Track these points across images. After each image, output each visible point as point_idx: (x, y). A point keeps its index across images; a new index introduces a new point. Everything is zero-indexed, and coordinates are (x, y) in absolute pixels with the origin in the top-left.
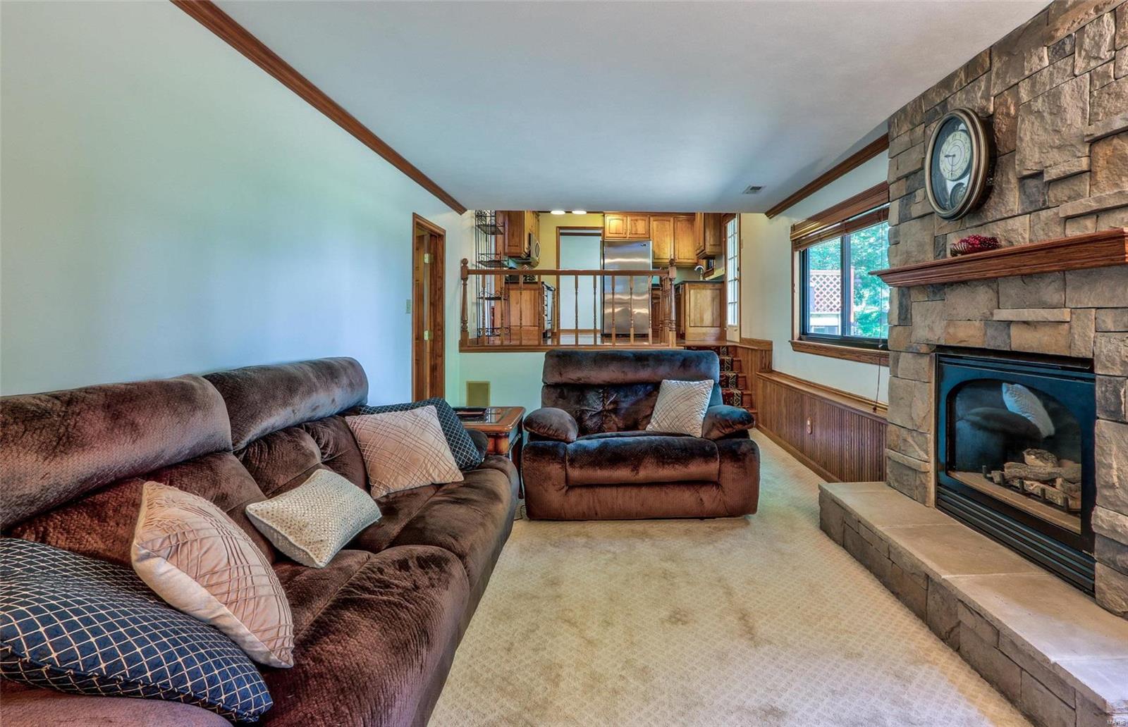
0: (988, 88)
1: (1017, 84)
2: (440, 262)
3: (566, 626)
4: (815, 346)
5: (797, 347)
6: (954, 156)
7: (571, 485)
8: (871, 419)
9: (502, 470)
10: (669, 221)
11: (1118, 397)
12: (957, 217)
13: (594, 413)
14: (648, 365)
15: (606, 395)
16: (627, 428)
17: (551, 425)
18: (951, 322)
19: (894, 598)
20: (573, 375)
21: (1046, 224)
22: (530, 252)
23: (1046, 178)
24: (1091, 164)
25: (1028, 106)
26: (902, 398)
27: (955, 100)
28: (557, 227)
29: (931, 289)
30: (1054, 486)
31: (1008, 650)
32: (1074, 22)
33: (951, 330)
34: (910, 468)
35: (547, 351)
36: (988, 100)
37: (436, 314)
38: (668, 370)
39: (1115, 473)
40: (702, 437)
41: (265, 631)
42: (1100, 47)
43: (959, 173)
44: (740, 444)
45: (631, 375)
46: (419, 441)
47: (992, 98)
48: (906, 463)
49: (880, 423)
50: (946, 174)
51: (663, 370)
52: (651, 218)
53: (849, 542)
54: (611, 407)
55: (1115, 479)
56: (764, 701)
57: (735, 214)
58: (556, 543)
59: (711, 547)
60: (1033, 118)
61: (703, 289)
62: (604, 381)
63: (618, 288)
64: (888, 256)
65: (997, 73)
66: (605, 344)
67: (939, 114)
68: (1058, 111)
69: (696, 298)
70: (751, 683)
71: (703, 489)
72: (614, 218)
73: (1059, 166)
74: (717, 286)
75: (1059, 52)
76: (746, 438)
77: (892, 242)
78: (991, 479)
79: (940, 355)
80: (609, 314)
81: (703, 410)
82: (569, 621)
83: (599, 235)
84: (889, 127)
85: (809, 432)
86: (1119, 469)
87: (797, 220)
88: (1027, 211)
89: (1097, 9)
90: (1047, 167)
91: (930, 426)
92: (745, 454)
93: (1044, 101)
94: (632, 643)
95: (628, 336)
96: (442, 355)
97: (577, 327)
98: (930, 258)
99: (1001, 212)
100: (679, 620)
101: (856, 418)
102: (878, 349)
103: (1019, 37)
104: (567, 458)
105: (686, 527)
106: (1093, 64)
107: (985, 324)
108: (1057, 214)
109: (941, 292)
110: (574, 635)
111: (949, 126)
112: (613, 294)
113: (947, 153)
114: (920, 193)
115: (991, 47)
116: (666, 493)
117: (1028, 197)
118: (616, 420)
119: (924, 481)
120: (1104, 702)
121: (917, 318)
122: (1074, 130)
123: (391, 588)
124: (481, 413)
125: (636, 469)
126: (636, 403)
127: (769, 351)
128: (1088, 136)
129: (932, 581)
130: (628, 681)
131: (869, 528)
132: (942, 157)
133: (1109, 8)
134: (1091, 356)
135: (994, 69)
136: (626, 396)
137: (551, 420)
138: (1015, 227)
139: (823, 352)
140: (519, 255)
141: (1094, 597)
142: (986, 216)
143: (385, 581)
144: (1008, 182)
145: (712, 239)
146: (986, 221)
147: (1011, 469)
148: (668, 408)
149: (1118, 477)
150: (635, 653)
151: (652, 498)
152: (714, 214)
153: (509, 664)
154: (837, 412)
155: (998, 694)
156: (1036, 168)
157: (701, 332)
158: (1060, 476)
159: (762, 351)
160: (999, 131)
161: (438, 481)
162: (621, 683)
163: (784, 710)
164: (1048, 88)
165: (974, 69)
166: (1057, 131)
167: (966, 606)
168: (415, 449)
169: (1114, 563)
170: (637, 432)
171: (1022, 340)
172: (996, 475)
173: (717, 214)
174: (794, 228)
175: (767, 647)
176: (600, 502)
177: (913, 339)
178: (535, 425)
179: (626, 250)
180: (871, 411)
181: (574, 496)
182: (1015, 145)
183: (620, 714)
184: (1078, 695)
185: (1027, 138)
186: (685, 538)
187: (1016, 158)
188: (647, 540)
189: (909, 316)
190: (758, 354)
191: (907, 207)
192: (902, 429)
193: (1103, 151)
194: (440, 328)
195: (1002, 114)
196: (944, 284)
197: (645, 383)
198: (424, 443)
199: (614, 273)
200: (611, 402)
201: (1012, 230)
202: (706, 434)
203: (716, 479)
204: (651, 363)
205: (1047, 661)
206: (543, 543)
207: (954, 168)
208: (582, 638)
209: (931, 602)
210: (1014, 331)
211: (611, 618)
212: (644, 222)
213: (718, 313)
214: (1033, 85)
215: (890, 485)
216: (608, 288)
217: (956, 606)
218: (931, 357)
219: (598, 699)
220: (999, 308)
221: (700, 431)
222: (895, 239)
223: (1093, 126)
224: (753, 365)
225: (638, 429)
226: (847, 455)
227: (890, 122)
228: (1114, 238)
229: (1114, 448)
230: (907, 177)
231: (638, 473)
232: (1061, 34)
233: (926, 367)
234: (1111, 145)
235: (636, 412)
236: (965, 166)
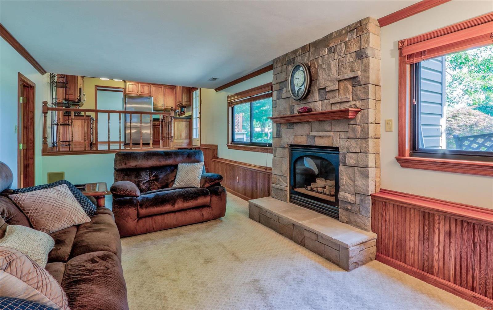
0: (309, 57)
1: (318, 58)
2: (31, 103)
3: (158, 278)
4: (239, 147)
5: (230, 147)
6: (299, 79)
7: (140, 217)
8: (265, 174)
9: (109, 214)
10: (162, 88)
11: (345, 158)
12: (299, 100)
13: (145, 182)
14: (172, 157)
15: (150, 172)
16: (163, 187)
17: (127, 189)
18: (296, 136)
19: (281, 236)
20: (132, 164)
21: (326, 105)
22: (80, 99)
23: (327, 90)
24: (338, 88)
25: (321, 66)
26: (277, 165)
27: (297, 58)
28: (95, 86)
29: (289, 124)
30: (325, 189)
31: (320, 240)
32: (335, 43)
33: (296, 139)
34: (281, 190)
35: (117, 152)
36: (309, 61)
37: (29, 133)
38: (181, 159)
39: (344, 181)
40: (201, 187)
41: (57, 298)
42: (341, 53)
43: (300, 85)
44: (218, 188)
45: (163, 163)
46: (64, 203)
47: (310, 61)
48: (279, 188)
49: (269, 175)
50: (296, 84)
51: (179, 159)
52: (152, 85)
53: (262, 220)
54: (153, 178)
55: (345, 183)
56: (251, 279)
57: (198, 88)
58: (135, 246)
59: (210, 233)
60: (322, 70)
61: (181, 121)
62: (150, 166)
63: (133, 120)
64: (273, 111)
65: (312, 53)
66: (127, 148)
67: (292, 62)
68: (330, 70)
69: (178, 126)
70: (245, 275)
71: (203, 209)
72: (131, 83)
73: (331, 87)
74: (188, 120)
75: (330, 50)
76: (219, 185)
77: (274, 106)
78: (307, 189)
79: (291, 148)
80: (129, 133)
81: (200, 175)
82: (159, 275)
83: (122, 91)
84: (273, 63)
85: (238, 182)
86: (345, 180)
87: (230, 94)
88: (320, 100)
89: (341, 41)
90: (326, 87)
91: (288, 174)
92: (221, 192)
93: (326, 65)
94: (193, 275)
95: (139, 144)
96: (33, 158)
97: (109, 140)
98: (288, 114)
99: (313, 99)
100: (208, 262)
101: (258, 174)
102: (267, 147)
103: (319, 43)
104: (138, 204)
105: (196, 227)
106: (339, 57)
107: (307, 137)
108: (330, 102)
109: (292, 126)
110: (164, 280)
111: (297, 68)
112: (131, 123)
113: (296, 77)
114: (285, 90)
115: (310, 43)
116: (187, 213)
117: (321, 95)
118: (157, 184)
119: (286, 194)
120: (347, 245)
121: (283, 135)
122: (334, 76)
123: (95, 271)
124: (83, 187)
125: (173, 204)
126: (167, 175)
127: (216, 149)
128: (338, 79)
129: (295, 226)
130: (197, 289)
131: (271, 213)
132: (294, 78)
133: (344, 41)
134: (338, 146)
135: (311, 51)
136: (161, 172)
137: (127, 187)
138: (317, 105)
139: (242, 149)
140: (74, 100)
141: (339, 220)
142: (308, 100)
143: (90, 269)
144: (315, 90)
145: (186, 99)
146: (308, 102)
147: (313, 185)
148: (183, 176)
149: (345, 182)
150: (195, 278)
151: (180, 217)
152: (187, 87)
153: (138, 300)
154: (250, 172)
155: (318, 255)
156: (324, 86)
157: (181, 141)
158: (327, 185)
159: (213, 149)
160: (312, 72)
161: (77, 223)
162: (194, 291)
163: (259, 279)
164: (327, 61)
165: (304, 49)
166: (329, 76)
167: (307, 230)
168: (63, 207)
169: (344, 208)
170: (170, 188)
171: (319, 142)
172: (309, 188)
173: (188, 87)
174: (229, 97)
175: (246, 262)
176: (155, 223)
177: (282, 143)
178: (118, 190)
179: (138, 100)
180: (265, 171)
181: (142, 222)
182: (317, 78)
183: (199, 301)
184: (340, 246)
185: (321, 76)
186: (198, 231)
187: (318, 82)
188: (181, 235)
189: (280, 134)
190: (212, 151)
191: (280, 94)
192: (278, 176)
193: (342, 84)
194: (31, 142)
195: (313, 67)
196: (293, 123)
197: (170, 166)
198: (68, 204)
199: (131, 113)
200: (153, 176)
201: (316, 106)
202: (203, 186)
203: (209, 204)
204: (173, 156)
205: (332, 239)
206: (128, 247)
207: (299, 83)
208: (169, 280)
209: (295, 233)
210: (316, 139)
211: (179, 269)
212: (148, 87)
213: (188, 133)
214: (323, 60)
215: (273, 197)
216: (128, 119)
217: (304, 231)
218: (288, 149)
219: (187, 299)
220: (312, 131)
221: (200, 185)
222: (275, 106)
223: (340, 76)
224: (209, 156)
225: (168, 187)
226: (255, 189)
227: (274, 61)
228: (346, 111)
229: (344, 173)
230: (280, 83)
231: (174, 206)
232: (331, 45)
233: (287, 152)
234: (344, 83)
235: (167, 179)
236: (302, 83)
